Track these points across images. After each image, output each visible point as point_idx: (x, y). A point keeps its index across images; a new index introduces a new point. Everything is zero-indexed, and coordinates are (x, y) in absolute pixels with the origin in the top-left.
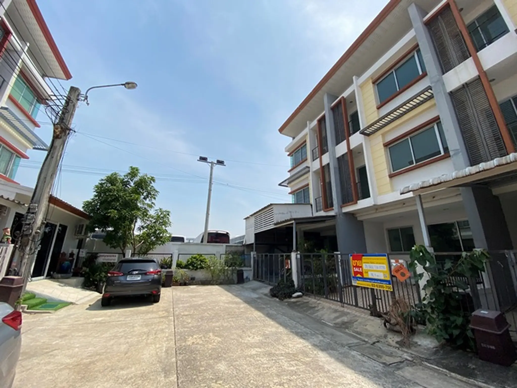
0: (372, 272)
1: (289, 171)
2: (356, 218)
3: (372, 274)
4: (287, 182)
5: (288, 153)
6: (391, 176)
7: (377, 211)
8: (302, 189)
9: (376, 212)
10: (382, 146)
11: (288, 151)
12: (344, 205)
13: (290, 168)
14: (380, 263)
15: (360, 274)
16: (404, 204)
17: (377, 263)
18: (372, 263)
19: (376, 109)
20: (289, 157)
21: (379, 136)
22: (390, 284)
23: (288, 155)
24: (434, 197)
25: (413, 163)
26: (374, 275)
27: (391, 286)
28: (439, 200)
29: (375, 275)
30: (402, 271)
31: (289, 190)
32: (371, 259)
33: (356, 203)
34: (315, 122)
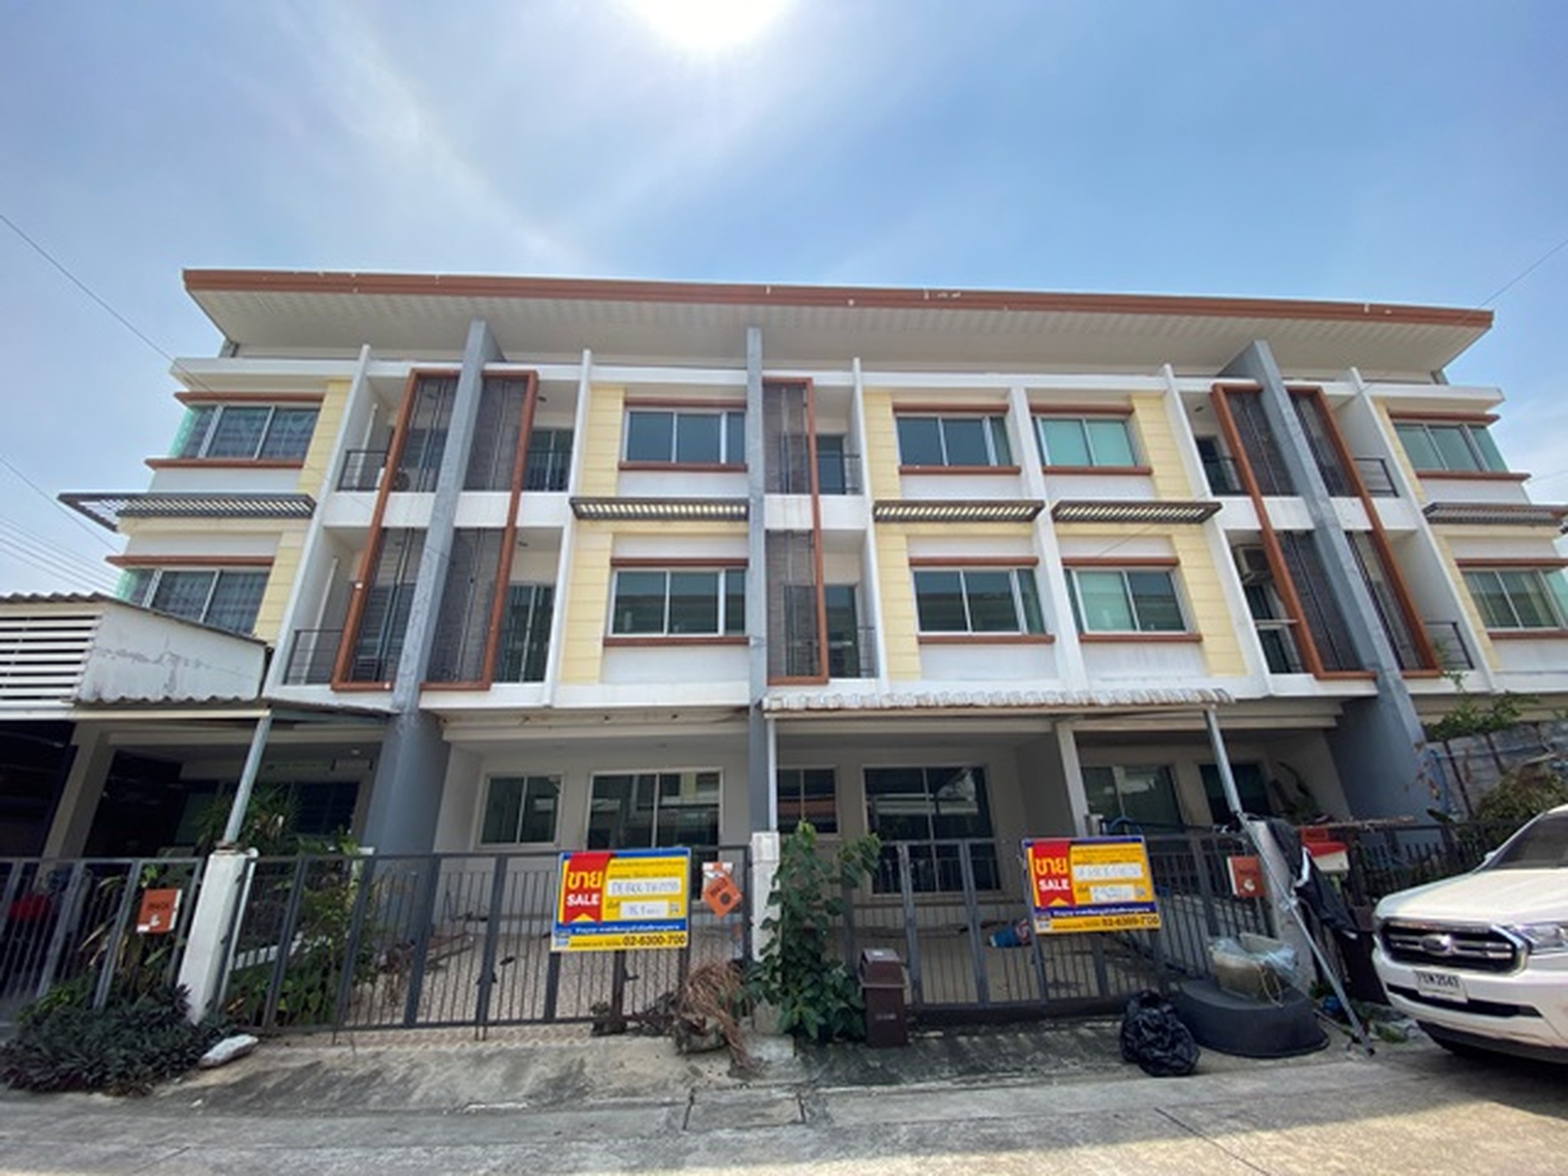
0: (634, 903)
1: (154, 464)
2: (441, 733)
3: (633, 910)
4: (123, 505)
5: (185, 390)
6: (608, 643)
7: (527, 723)
8: (216, 569)
9: (521, 726)
10: (607, 563)
11: (187, 380)
12: (434, 685)
13: (164, 455)
14: (664, 875)
15: (590, 914)
16: (607, 718)
17: (656, 875)
18: (637, 875)
19: (615, 467)
20: (183, 410)
21: (606, 533)
22: (683, 928)
23: (181, 397)
24: (675, 716)
25: (662, 630)
26: (639, 910)
27: (685, 934)
28: (683, 724)
29: (643, 908)
30: (724, 890)
31: (120, 543)
32: (637, 864)
33: (487, 688)
34: (400, 369)
